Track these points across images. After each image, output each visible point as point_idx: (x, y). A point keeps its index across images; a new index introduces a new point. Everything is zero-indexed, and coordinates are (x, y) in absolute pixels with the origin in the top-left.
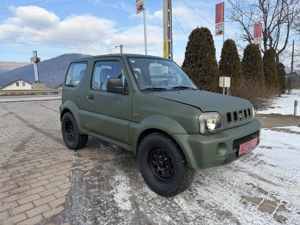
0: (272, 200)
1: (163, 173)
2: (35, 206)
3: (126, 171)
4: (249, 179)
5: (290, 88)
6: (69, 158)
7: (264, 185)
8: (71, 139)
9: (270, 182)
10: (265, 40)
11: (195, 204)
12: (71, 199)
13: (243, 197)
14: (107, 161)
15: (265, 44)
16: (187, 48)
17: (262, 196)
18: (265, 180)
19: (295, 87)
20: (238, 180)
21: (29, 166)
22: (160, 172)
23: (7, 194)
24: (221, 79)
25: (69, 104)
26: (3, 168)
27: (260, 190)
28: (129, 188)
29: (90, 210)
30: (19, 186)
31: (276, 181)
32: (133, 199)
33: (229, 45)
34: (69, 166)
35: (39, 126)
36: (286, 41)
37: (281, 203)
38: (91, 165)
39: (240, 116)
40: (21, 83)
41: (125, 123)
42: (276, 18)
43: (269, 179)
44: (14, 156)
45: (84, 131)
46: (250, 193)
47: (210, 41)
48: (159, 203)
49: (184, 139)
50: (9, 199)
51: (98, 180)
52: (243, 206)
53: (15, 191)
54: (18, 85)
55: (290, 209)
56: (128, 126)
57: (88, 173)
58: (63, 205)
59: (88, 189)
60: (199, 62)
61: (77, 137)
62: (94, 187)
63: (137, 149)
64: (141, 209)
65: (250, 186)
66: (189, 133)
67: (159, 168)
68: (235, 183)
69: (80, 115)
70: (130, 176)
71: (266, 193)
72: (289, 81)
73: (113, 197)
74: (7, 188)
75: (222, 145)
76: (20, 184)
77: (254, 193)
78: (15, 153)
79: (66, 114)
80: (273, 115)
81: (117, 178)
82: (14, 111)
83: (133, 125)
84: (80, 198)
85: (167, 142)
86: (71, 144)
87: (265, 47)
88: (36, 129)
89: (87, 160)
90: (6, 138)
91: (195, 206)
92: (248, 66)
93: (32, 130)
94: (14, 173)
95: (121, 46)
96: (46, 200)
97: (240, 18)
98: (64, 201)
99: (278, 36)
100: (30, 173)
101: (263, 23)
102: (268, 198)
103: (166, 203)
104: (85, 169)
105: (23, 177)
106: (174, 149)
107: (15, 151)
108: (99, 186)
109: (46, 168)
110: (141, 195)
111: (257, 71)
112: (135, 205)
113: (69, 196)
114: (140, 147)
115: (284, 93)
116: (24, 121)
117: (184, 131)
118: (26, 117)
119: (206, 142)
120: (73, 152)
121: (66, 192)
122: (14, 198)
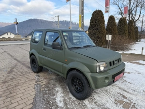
0: (129, 102)
1: (79, 88)
2: (19, 104)
3: (61, 86)
4: (118, 90)
5: (140, 38)
6: (34, 78)
7: (125, 94)
8: (35, 68)
9: (128, 92)
10: (129, 15)
11: (93, 104)
12: (36, 100)
13: (116, 100)
14: (52, 79)
15: (129, 17)
16: (91, 20)
17: (124, 100)
18: (126, 91)
19: (143, 38)
20: (113, 91)
21: (15, 82)
22: (77, 88)
23: (5, 97)
24: (107, 36)
25: (34, 51)
26: (3, 83)
27: (124, 97)
28: (63, 95)
29: (45, 106)
30: (11, 93)
31: (131, 91)
32: (64, 101)
33: (112, 19)
34: (34, 82)
35: (19, 59)
36: (140, 15)
37: (133, 104)
38: (44, 82)
39: (115, 62)
40: (9, 34)
41: (61, 64)
42: (135, 4)
43: (128, 91)
44: (8, 76)
45: (41, 65)
46: (119, 98)
47: (102, 17)
48: (77, 103)
49: (89, 75)
50: (7, 100)
51: (48, 90)
52: (116, 105)
53: (9, 96)
54: (8, 34)
55: (137, 107)
56: (63, 65)
57: (43, 86)
58: (32, 103)
59: (43, 95)
60: (97, 27)
61: (38, 67)
62: (46, 94)
63: (67, 76)
64: (68, 106)
65: (119, 94)
66: (91, 72)
67: (77, 86)
68: (112, 93)
69: (39, 57)
70: (63, 88)
71: (126, 98)
72: (140, 35)
73: (55, 99)
74: (6, 94)
75: (107, 78)
76: (12, 92)
77: (121, 98)
78: (8, 75)
79: (32, 56)
80: (131, 54)
81: (57, 89)
82: (7, 50)
83: (65, 65)
84: (40, 100)
85: (81, 75)
86: (35, 70)
87: (129, 18)
88: (18, 61)
89: (43, 79)
90: (3, 66)
91: (93, 105)
92: (120, 29)
93: (16, 62)
94: (8, 86)
95: (58, 16)
96: (24, 101)
97: (118, 3)
98: (33, 101)
99: (136, 13)
100: (16, 86)
101: (129, 6)
102: (127, 101)
103: (80, 103)
104: (42, 84)
105: (13, 88)
106: (84, 79)
107: (8, 73)
108: (49, 93)
109: (24, 83)
110: (68, 99)
111: (125, 31)
112: (66, 104)
113: (35, 99)
114: (68, 76)
115: (137, 41)
116: (12, 56)
117: (89, 71)
118: (13, 54)
119: (99, 77)
120: (36, 74)
121: (33, 96)
122: (9, 99)
